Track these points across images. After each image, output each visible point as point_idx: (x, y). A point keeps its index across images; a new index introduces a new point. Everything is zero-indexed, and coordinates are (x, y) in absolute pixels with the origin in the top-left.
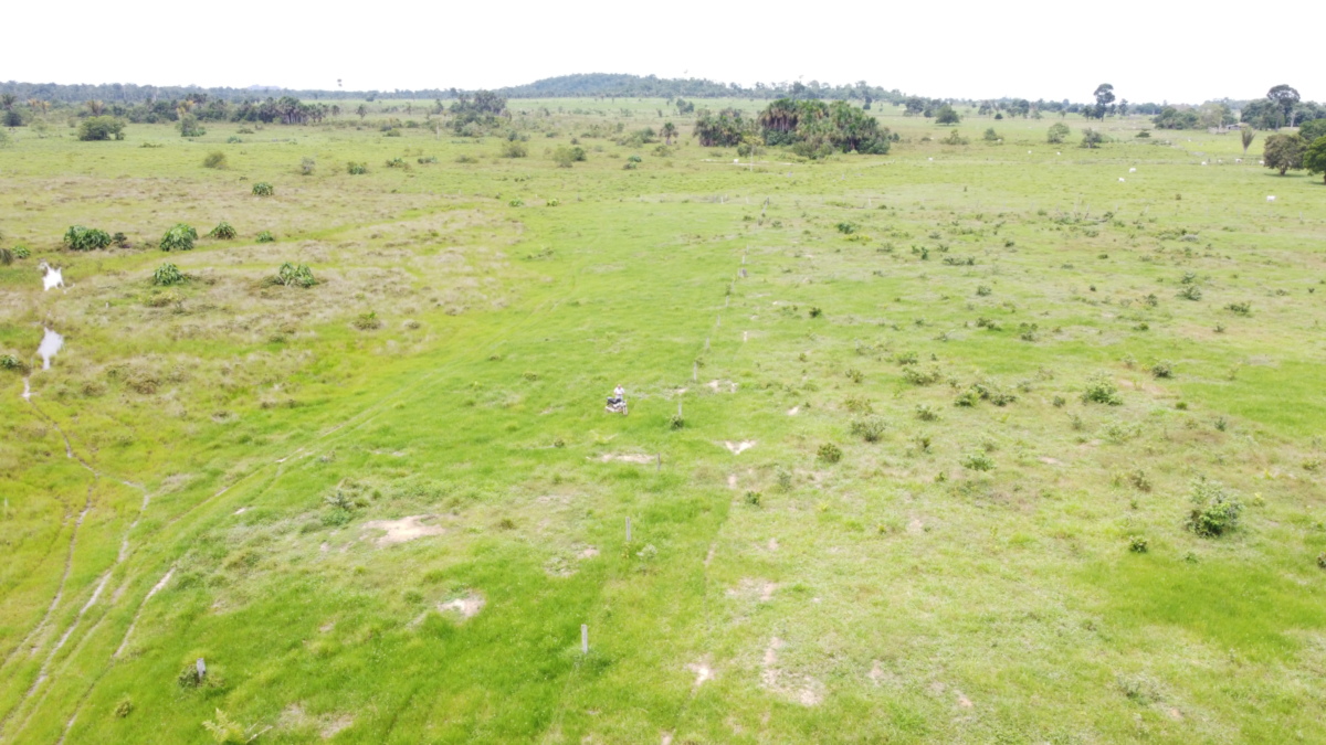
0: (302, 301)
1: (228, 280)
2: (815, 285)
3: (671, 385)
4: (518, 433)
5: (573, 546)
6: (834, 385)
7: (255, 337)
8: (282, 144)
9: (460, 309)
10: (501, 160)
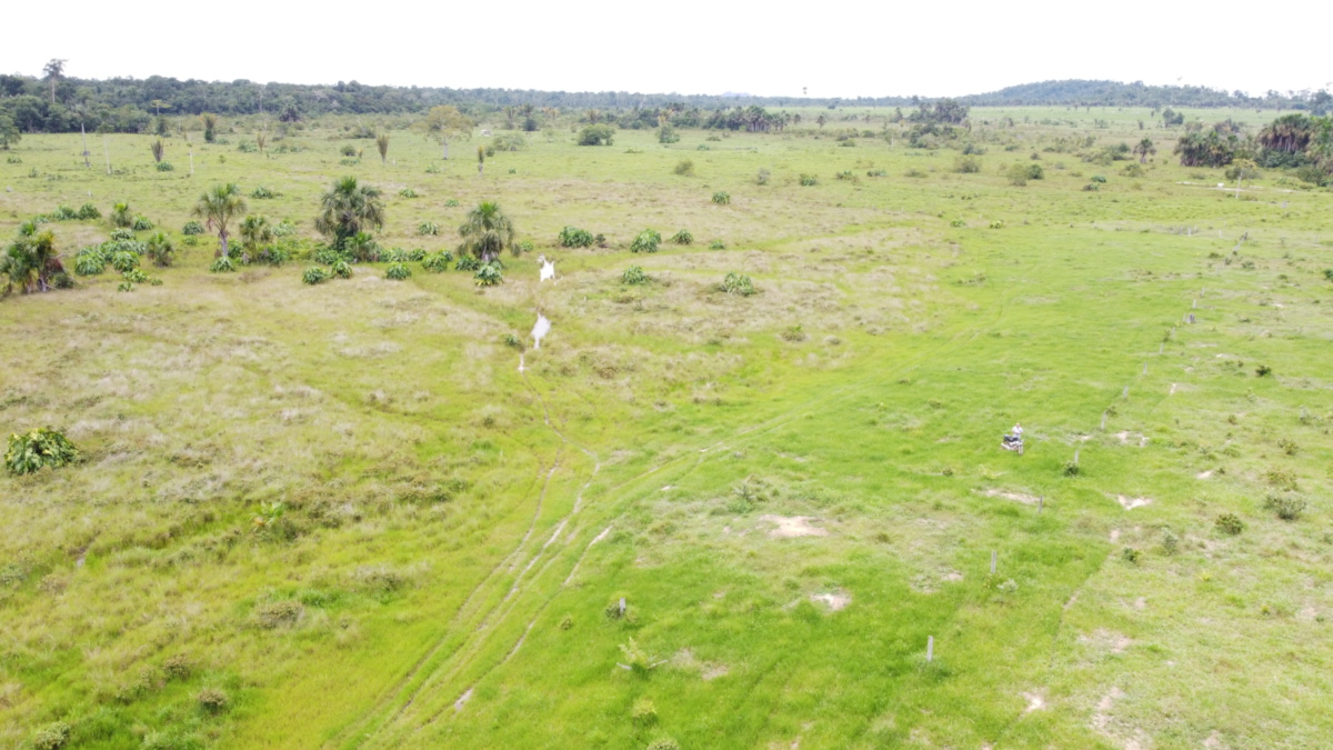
0: (740, 309)
1: (681, 284)
2: (1273, 340)
3: (1075, 430)
4: (911, 456)
5: (940, 568)
6: (1261, 454)
7: (697, 338)
8: (744, 153)
9: (881, 329)
10: (951, 175)
